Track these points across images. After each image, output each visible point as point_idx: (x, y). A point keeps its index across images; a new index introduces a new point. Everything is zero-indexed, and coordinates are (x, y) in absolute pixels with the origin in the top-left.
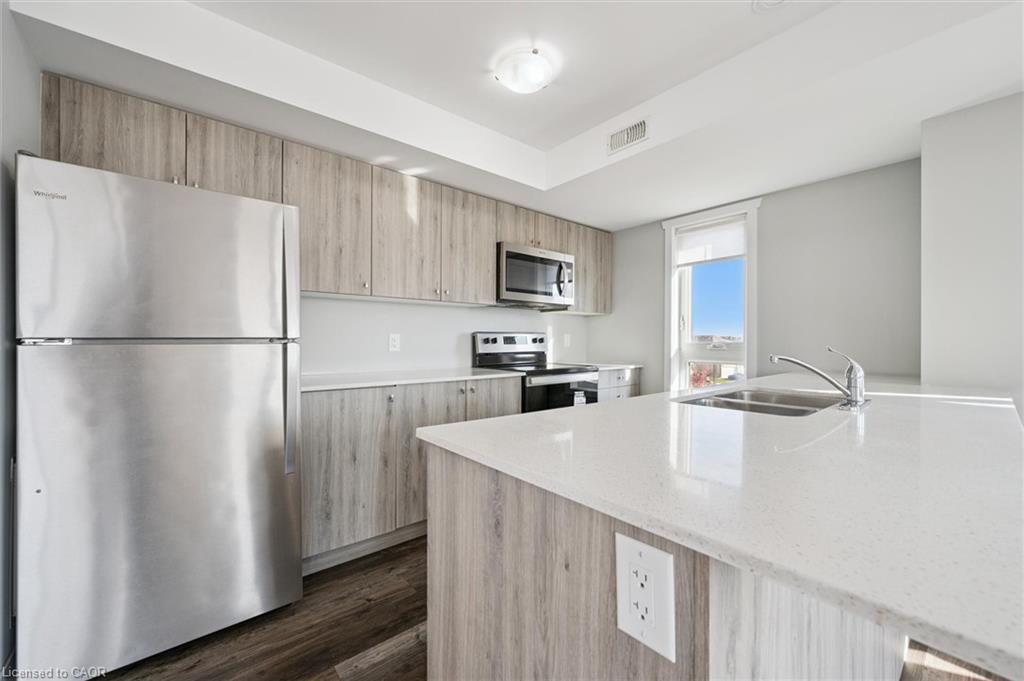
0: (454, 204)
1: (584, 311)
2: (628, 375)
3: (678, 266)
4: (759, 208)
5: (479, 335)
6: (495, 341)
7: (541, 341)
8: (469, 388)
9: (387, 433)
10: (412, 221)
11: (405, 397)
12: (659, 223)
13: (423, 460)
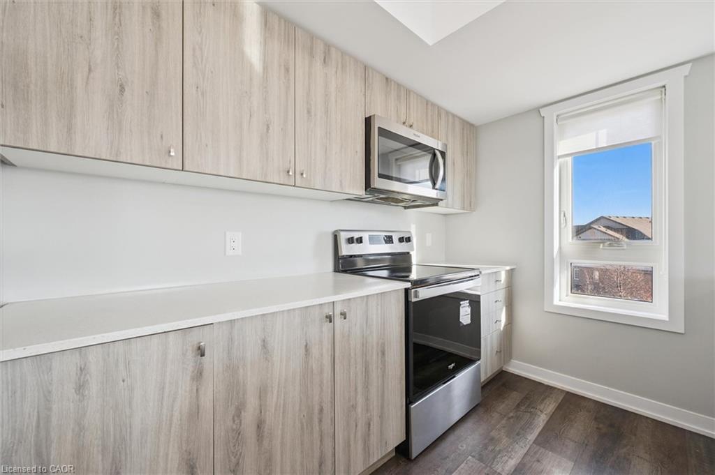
0: (312, 55)
1: (453, 208)
2: (503, 277)
3: (559, 157)
4: (686, 77)
5: (342, 233)
6: (360, 240)
7: (408, 240)
8: (338, 311)
9: (195, 413)
10: (251, 65)
11: (231, 340)
12: (537, 110)
13: (266, 443)
